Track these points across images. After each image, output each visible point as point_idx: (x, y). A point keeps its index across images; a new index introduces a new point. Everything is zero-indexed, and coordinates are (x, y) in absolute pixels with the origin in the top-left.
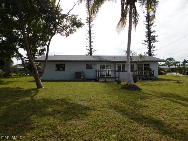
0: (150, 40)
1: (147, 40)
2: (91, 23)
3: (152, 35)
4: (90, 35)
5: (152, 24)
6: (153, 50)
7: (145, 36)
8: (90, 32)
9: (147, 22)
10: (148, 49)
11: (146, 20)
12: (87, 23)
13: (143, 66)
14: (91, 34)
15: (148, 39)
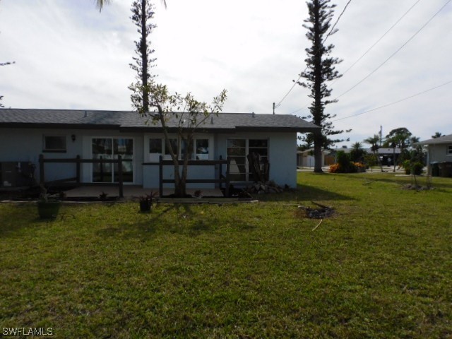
0: (320, 74)
1: (312, 73)
2: (148, 22)
3: (324, 57)
4: (144, 57)
5: (327, 26)
6: (327, 102)
7: (306, 60)
8: (143, 47)
9: (312, 20)
10: (314, 100)
11: (309, 16)
12: (135, 22)
13: (245, 146)
14: (147, 52)
15: (313, 71)
